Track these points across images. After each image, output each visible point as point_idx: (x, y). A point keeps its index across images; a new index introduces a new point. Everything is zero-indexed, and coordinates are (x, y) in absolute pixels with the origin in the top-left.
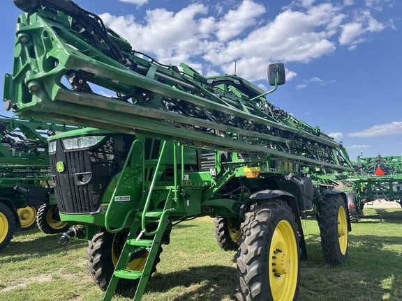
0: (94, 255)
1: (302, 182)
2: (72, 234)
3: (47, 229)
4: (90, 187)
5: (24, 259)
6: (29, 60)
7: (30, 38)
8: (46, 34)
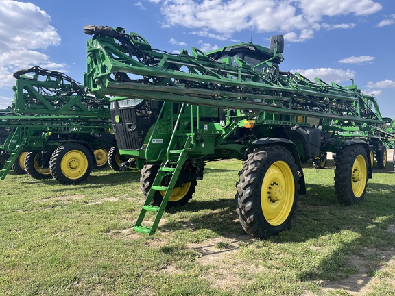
0: (145, 182)
1: (308, 132)
2: (128, 164)
3: (116, 167)
4: (136, 132)
5: (100, 187)
6: (94, 66)
7: (94, 54)
8: (102, 52)
